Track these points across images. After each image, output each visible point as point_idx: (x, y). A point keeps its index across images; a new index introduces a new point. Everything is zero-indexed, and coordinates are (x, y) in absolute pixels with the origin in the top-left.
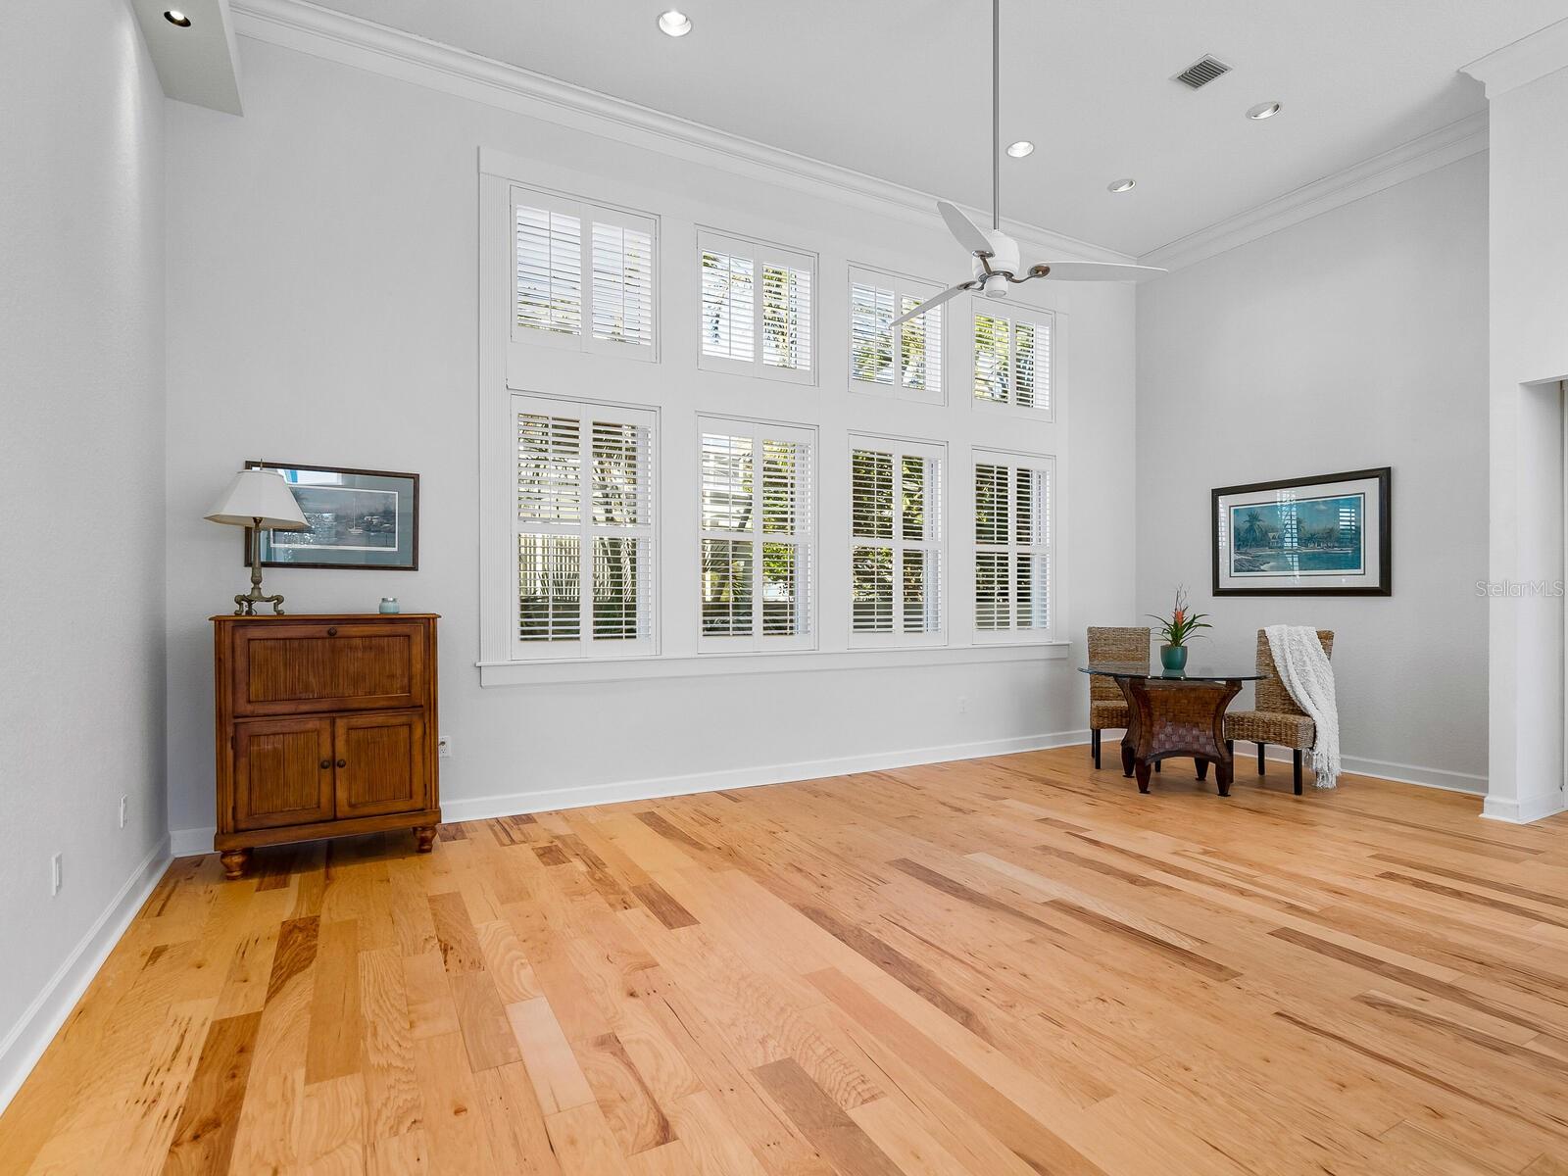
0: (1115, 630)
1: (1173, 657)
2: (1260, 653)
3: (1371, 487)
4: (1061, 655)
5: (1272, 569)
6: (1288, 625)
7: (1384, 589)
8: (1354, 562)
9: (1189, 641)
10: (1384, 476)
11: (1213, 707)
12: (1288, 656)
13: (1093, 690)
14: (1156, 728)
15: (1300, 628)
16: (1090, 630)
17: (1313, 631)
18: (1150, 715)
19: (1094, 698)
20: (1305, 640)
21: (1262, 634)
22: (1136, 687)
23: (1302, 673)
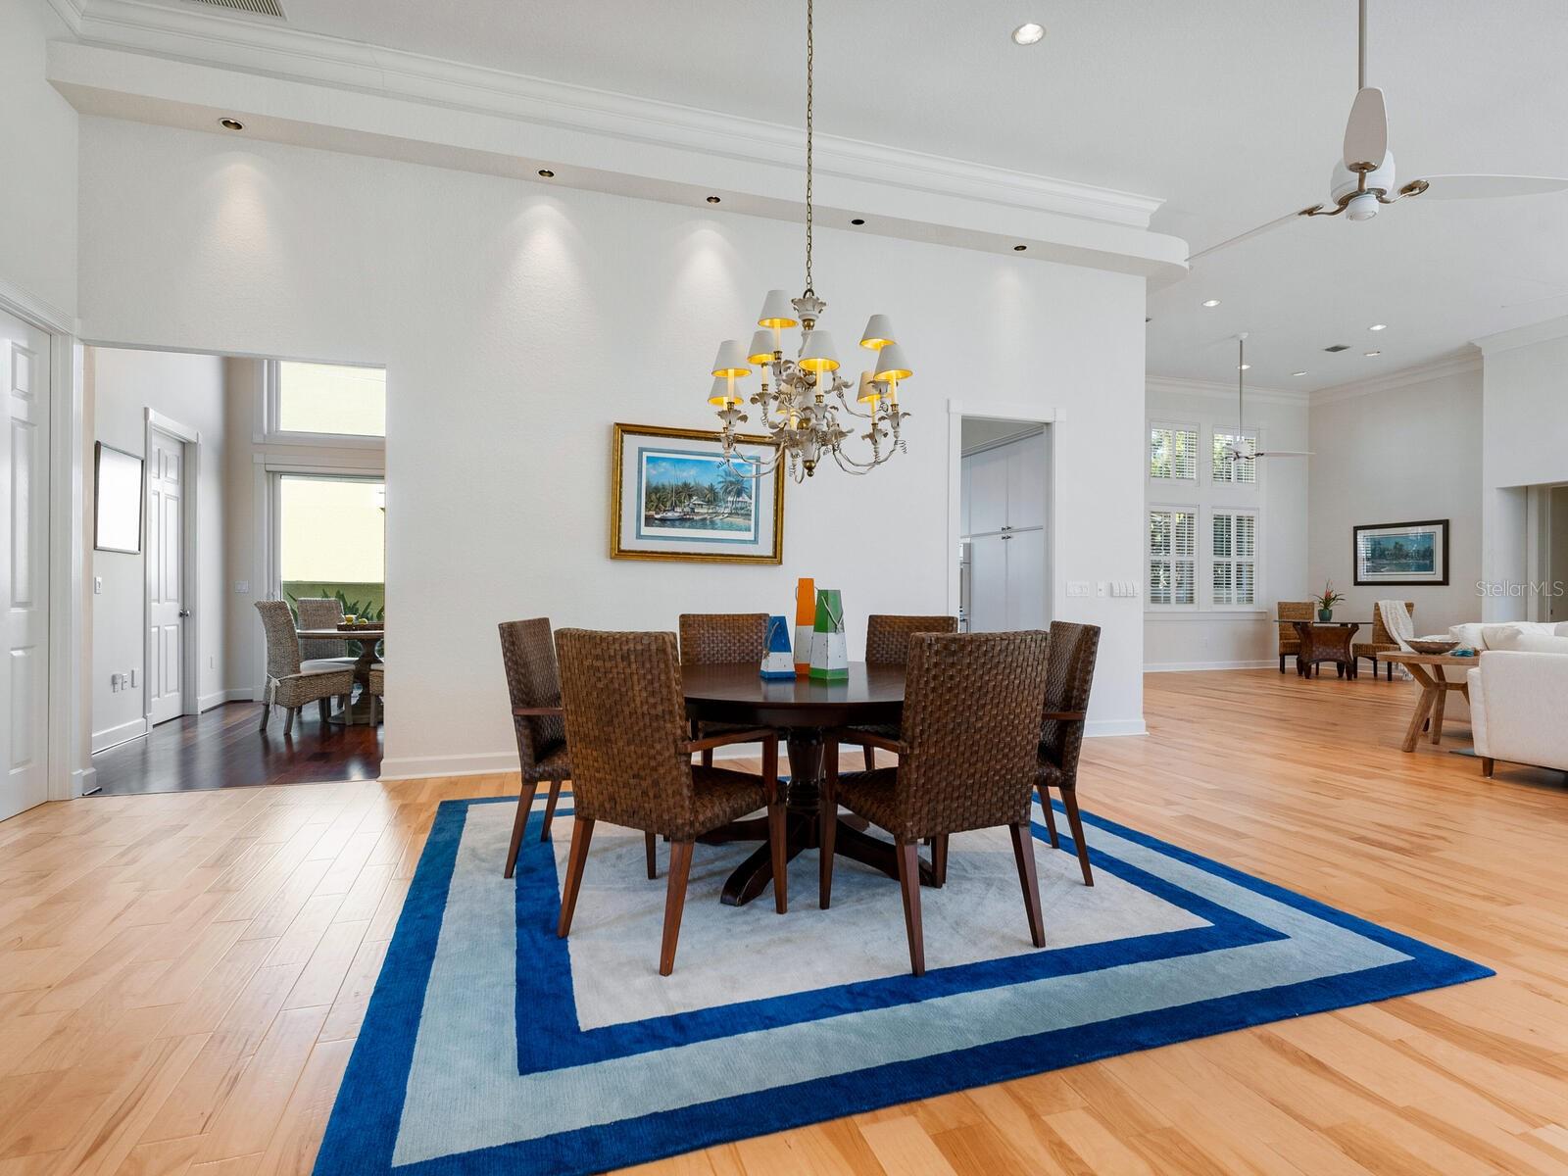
0: (1294, 603)
1: (1325, 616)
2: (1375, 615)
3: (1439, 529)
4: (1262, 618)
5: (1387, 571)
6: (1391, 599)
7: (1445, 582)
8: (1430, 567)
9: (1333, 607)
10: (1446, 524)
11: (1344, 638)
12: (1389, 616)
13: (1281, 635)
14: (1314, 649)
15: (1397, 602)
16: (1279, 603)
17: (1403, 603)
18: (1311, 642)
19: (1280, 639)
20: (1398, 607)
21: (1377, 605)
22: (1303, 628)
23: (1396, 624)
